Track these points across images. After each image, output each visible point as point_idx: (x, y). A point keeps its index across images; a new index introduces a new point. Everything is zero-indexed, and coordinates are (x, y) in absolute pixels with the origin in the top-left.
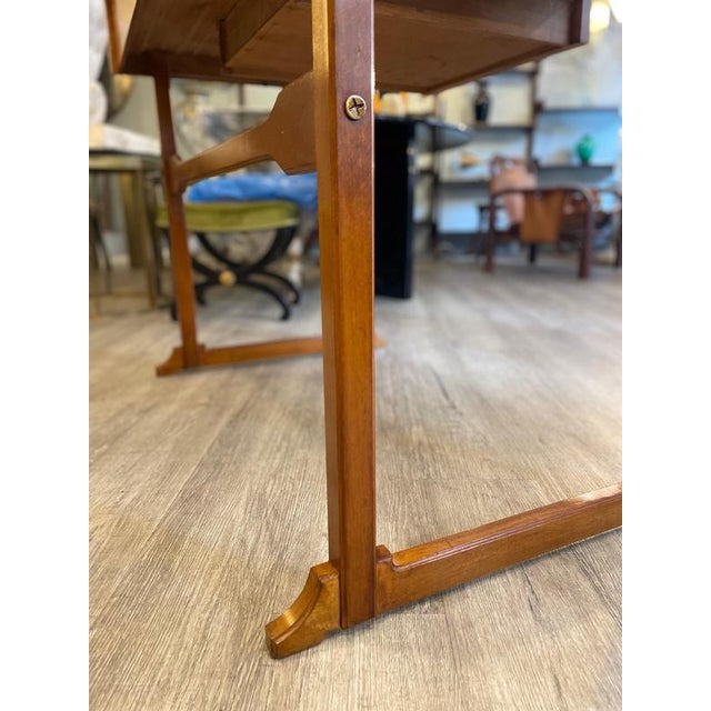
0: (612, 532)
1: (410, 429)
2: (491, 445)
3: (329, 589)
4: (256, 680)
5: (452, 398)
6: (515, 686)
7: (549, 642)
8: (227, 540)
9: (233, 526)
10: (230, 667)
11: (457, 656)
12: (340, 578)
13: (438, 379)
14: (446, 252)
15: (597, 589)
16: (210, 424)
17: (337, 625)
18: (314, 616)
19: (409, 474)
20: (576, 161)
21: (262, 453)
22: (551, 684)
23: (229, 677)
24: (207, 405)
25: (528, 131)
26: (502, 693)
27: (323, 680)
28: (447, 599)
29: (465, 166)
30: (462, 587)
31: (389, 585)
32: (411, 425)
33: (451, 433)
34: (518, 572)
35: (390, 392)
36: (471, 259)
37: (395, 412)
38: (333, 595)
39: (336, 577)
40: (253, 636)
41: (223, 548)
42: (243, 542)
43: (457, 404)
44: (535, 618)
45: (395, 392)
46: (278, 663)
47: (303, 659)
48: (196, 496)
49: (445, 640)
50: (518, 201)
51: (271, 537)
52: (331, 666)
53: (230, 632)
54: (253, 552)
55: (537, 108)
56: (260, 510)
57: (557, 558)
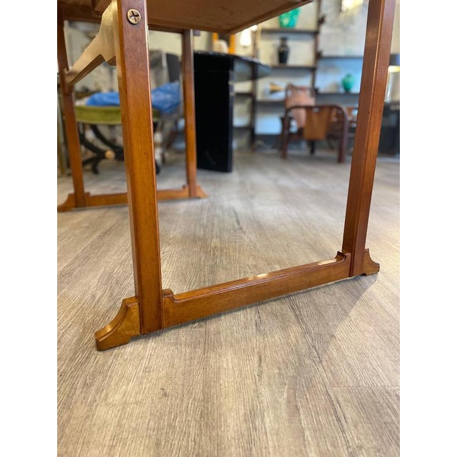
0: (314, 289)
1: (211, 240)
2: (258, 248)
3: (133, 310)
4: (85, 361)
5: (241, 224)
6: (236, 361)
7: (262, 340)
8: (84, 295)
9: (89, 288)
10: (71, 355)
11: (206, 347)
12: (139, 304)
13: (236, 214)
14: (260, 147)
15: (296, 316)
16: (87, 237)
17: (138, 333)
18: (123, 326)
19: (204, 262)
20: (342, 90)
21: (116, 252)
22: (256, 359)
23: (70, 360)
24: (88, 228)
25: (312, 70)
26: (227, 364)
27: (125, 360)
28: (208, 322)
29: (273, 92)
30: (219, 315)
31: (171, 311)
32: (213, 238)
33: (236, 242)
34: (254, 309)
35: (205, 221)
36: (275, 151)
37: (204, 231)
38: (135, 314)
39: (137, 304)
40: (88, 341)
41: (81, 299)
42: (94, 296)
43: (244, 227)
44: (257, 329)
45: (208, 221)
46: (100, 353)
47: (116, 351)
48: (70, 274)
49: (202, 340)
50: (303, 113)
51: (112, 294)
52: (132, 354)
53: (76, 339)
54: (98, 301)
55: (318, 56)
56: (108, 280)
57: (278, 302)
